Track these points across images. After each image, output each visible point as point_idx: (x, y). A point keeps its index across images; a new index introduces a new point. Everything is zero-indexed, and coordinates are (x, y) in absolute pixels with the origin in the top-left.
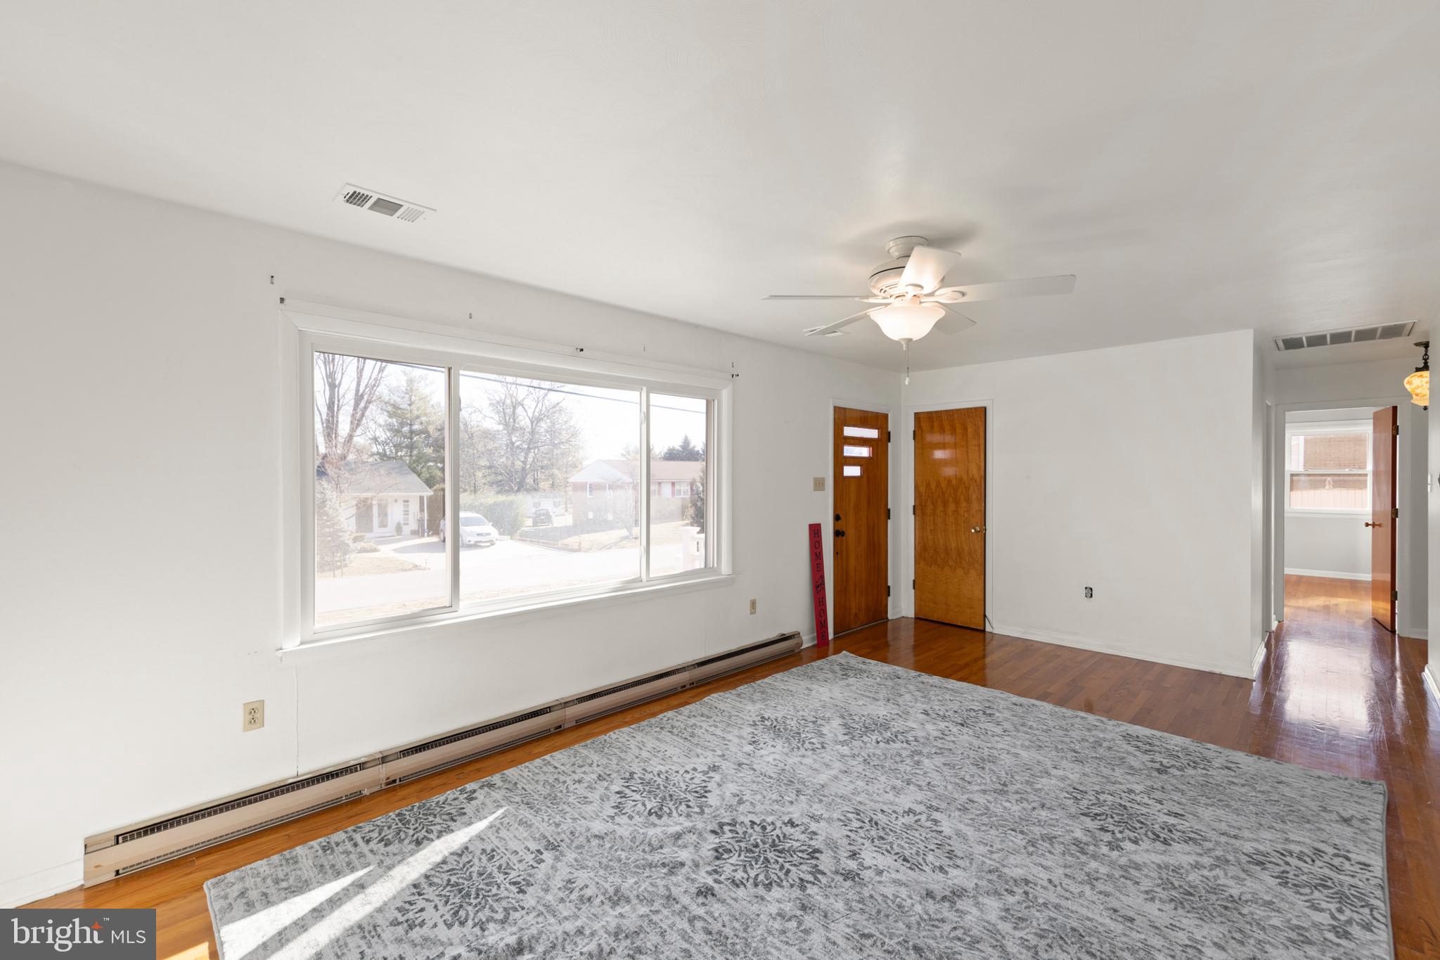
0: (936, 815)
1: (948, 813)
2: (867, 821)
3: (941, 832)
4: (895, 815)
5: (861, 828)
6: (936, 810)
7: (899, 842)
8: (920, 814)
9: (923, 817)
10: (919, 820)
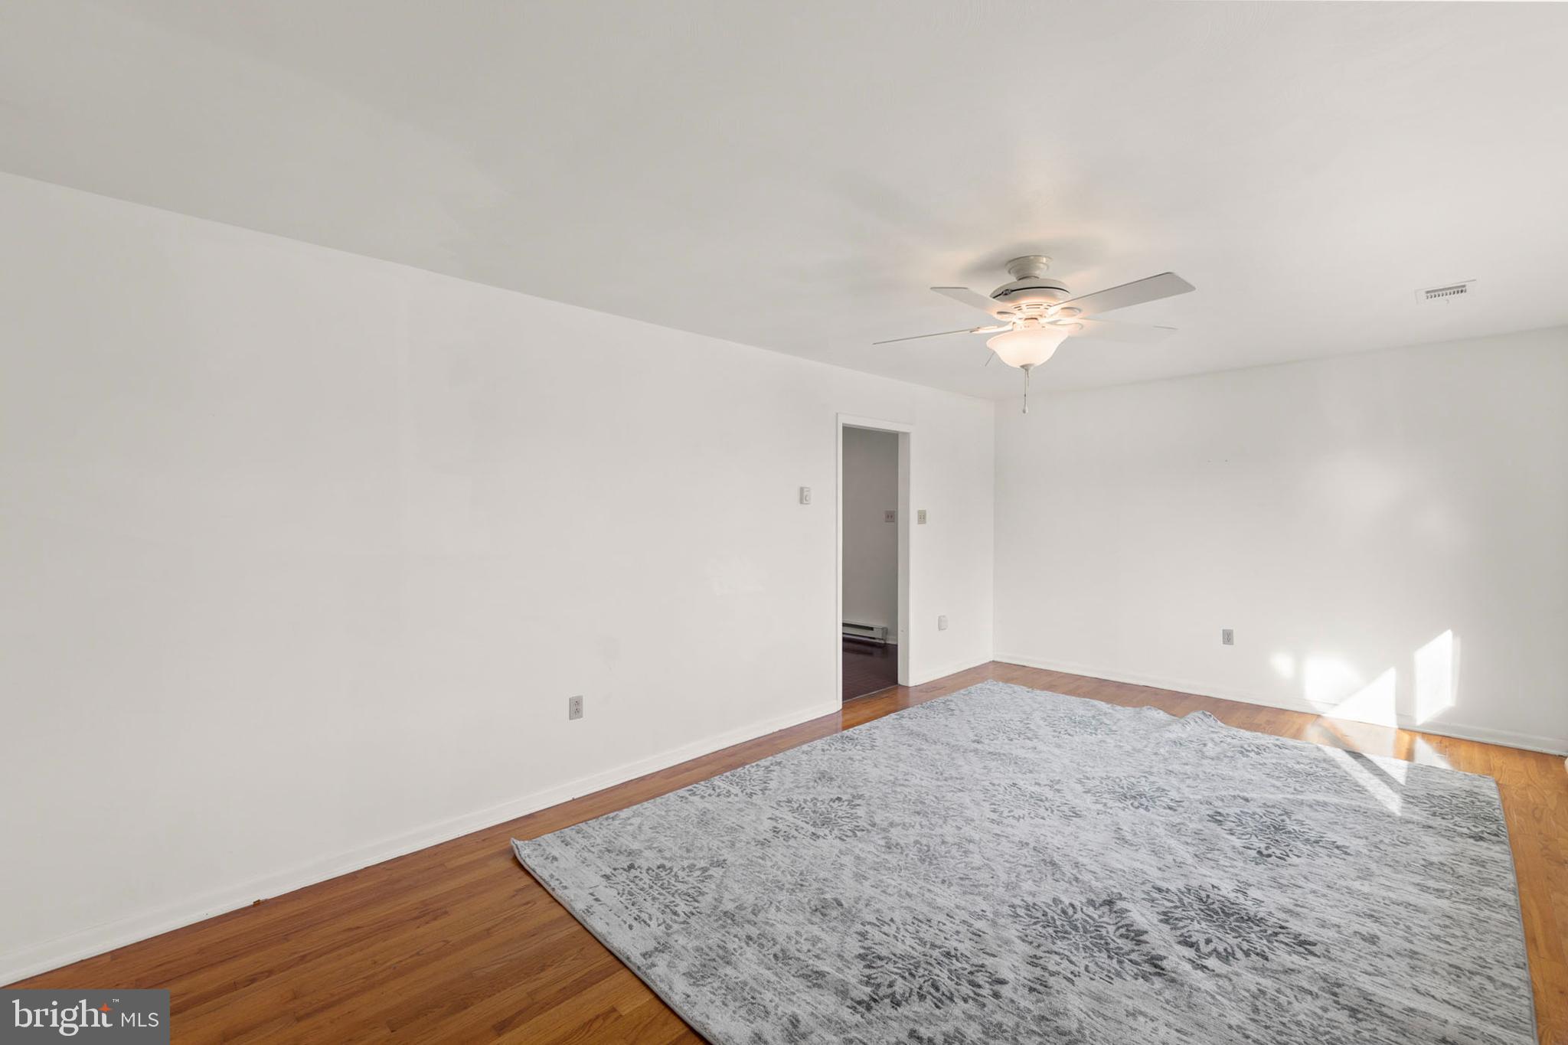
0: (995, 816)
1: (983, 818)
2: (1056, 812)
3: (991, 804)
4: (1032, 815)
5: (1059, 806)
6: (994, 820)
7: (1026, 799)
8: (1009, 817)
9: (1006, 814)
10: (1009, 812)
